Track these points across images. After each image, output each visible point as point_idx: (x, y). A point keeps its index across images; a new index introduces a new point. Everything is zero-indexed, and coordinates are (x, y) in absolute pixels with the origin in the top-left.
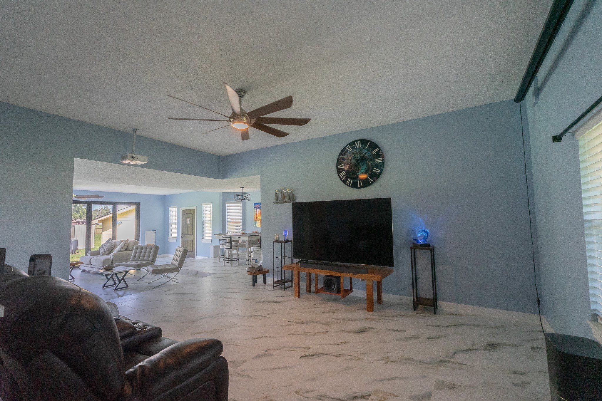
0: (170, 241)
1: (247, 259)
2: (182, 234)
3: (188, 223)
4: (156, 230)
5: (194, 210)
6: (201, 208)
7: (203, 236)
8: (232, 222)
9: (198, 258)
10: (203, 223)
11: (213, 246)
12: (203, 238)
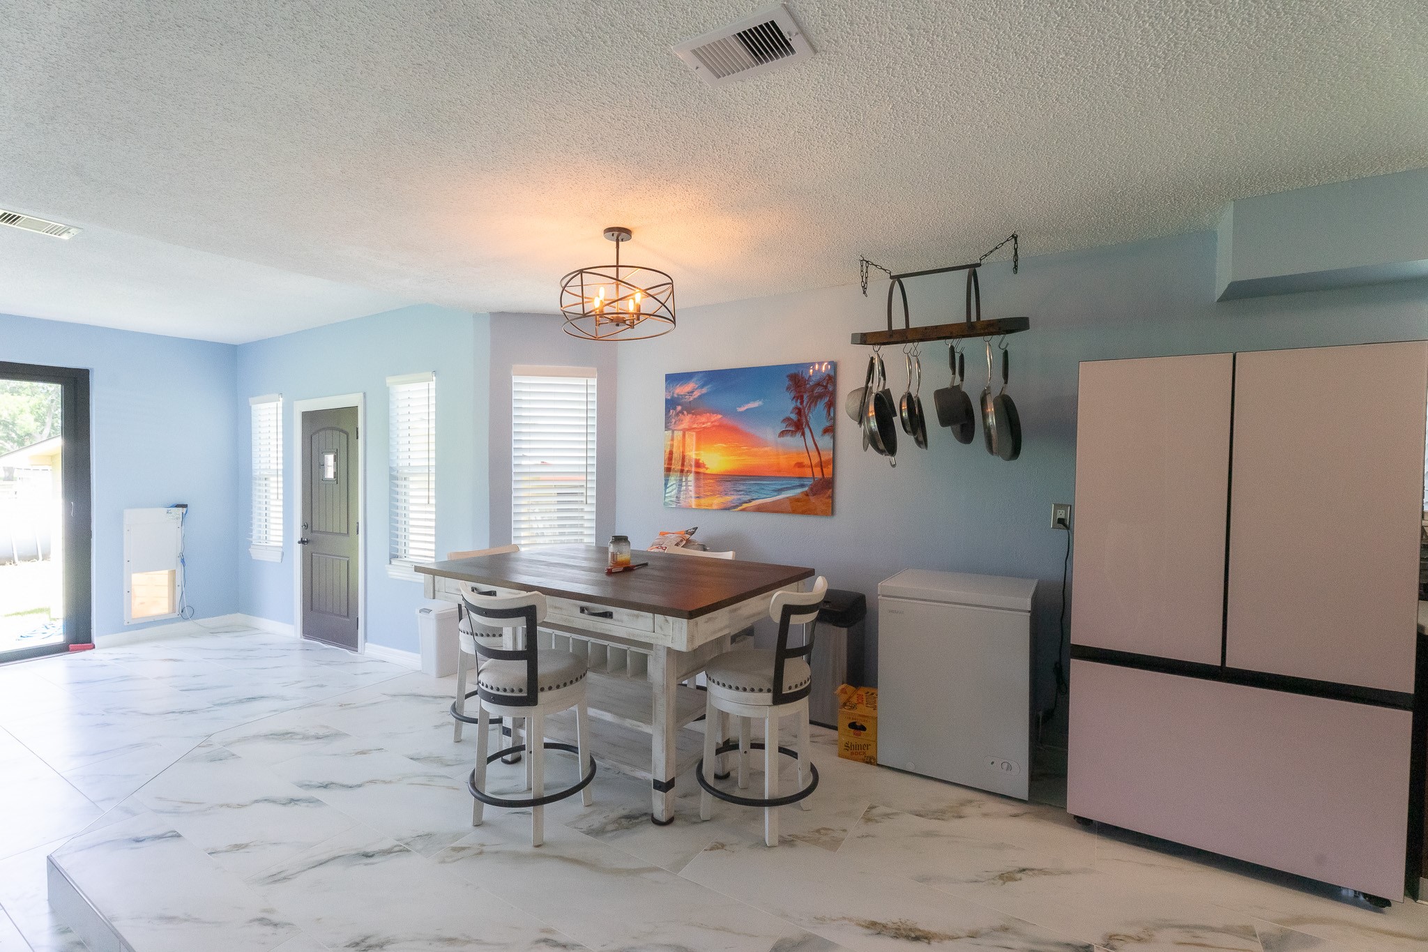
0: (256, 554)
1: (662, 778)
2: (305, 526)
3: (330, 473)
4: (185, 506)
5: (353, 411)
6: (385, 397)
7: (397, 543)
8: (542, 477)
9: (369, 649)
10: (394, 478)
11: (432, 615)
12: (393, 557)
